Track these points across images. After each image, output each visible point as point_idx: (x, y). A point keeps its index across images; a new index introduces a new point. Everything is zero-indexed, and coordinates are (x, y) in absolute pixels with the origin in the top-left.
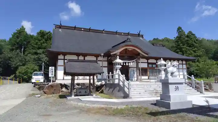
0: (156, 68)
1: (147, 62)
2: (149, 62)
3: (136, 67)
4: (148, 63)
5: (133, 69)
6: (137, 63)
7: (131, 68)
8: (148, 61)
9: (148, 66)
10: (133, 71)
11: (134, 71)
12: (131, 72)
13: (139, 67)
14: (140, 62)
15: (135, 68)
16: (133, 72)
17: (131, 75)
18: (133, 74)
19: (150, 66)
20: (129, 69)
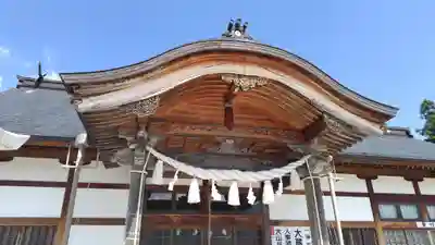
0: (419, 225)
1: (365, 190)
2: (375, 191)
3: (306, 217)
4: (376, 200)
5: (293, 234)
6: (315, 195)
7: (283, 229)
8: (369, 186)
9: (376, 212)
11: (299, 242)
13: (329, 217)
14: (328, 194)
15: (303, 223)
19: (388, 211)
20: (271, 233)
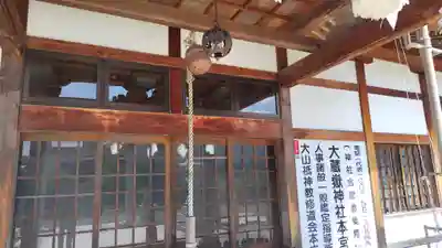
5: (326, 153)
10: (329, 173)
11: (335, 165)
12: (315, 185)
16: (328, 182)
17: (311, 216)
18: (332, 203)
20: (294, 151)
